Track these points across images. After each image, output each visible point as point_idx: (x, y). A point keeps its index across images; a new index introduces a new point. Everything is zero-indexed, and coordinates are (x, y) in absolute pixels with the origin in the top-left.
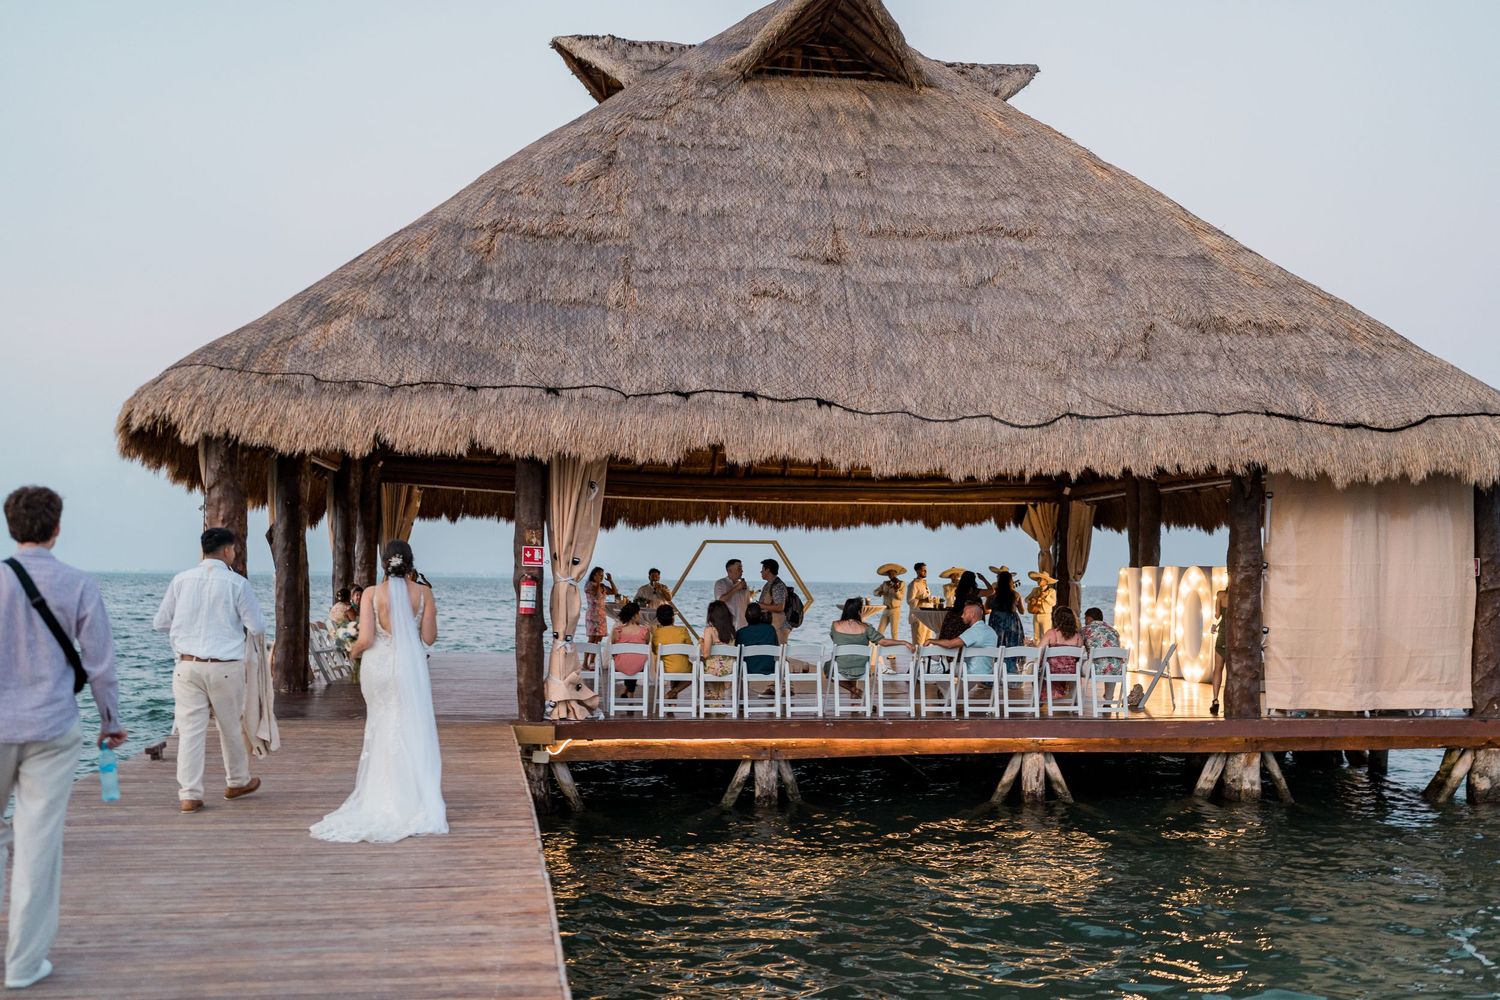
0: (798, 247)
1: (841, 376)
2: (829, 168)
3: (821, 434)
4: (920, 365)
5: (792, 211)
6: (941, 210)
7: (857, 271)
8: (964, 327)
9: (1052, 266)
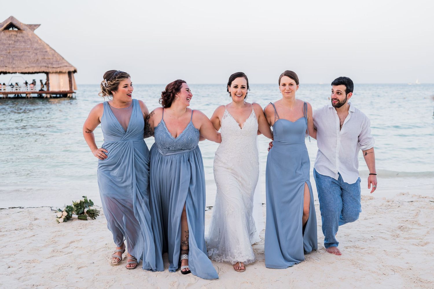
0: (5, 52)
1: (8, 64)
2: (10, 42)
3: (6, 69)
4: (15, 63)
5: (6, 48)
6: (21, 47)
7: (11, 54)
8: (20, 59)
9: (31, 53)
